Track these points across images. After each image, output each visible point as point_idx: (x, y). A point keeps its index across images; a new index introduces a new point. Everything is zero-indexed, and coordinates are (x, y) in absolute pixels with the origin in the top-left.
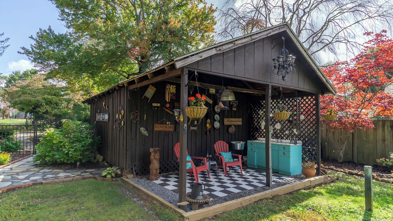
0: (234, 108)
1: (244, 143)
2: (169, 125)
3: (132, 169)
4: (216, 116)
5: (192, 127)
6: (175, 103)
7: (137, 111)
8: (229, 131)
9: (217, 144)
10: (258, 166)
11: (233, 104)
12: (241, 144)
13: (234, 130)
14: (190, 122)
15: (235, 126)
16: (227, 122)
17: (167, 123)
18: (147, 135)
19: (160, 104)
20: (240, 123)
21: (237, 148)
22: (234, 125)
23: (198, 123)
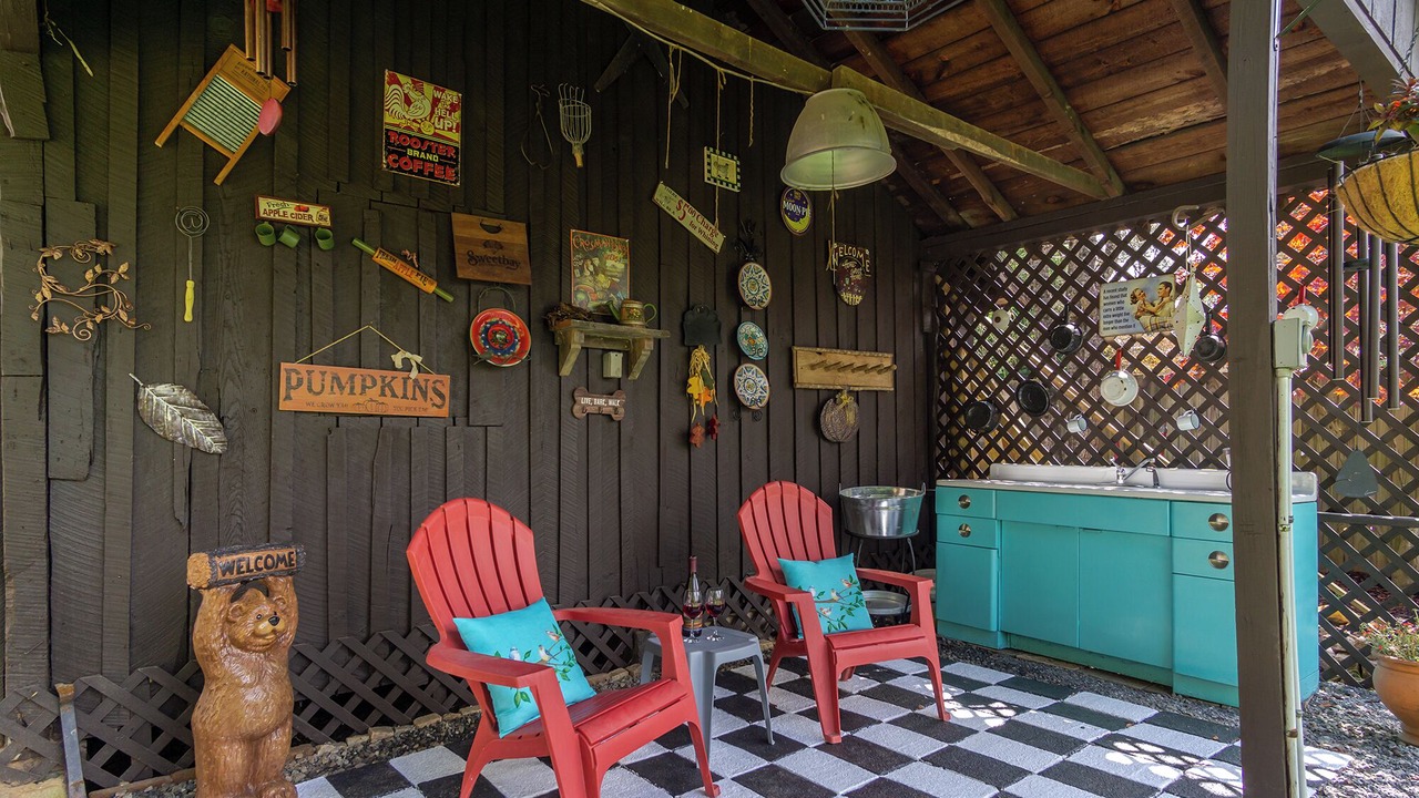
0: (852, 291)
1: (917, 496)
2: (414, 374)
3: (55, 729)
4: (748, 329)
5: (590, 390)
6: (456, 217)
7: (102, 248)
8: (824, 429)
9: (759, 507)
10: (1006, 634)
11: (846, 265)
12: (902, 503)
13: (851, 417)
14: (572, 358)
15: (856, 395)
16: (810, 370)
17: (398, 359)
18: (212, 443)
19: (326, 213)
20: (884, 382)
21: (876, 525)
22: (850, 392)
23: (628, 366)
